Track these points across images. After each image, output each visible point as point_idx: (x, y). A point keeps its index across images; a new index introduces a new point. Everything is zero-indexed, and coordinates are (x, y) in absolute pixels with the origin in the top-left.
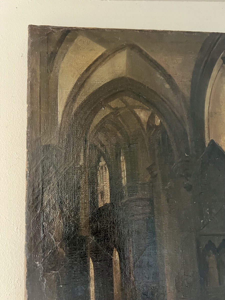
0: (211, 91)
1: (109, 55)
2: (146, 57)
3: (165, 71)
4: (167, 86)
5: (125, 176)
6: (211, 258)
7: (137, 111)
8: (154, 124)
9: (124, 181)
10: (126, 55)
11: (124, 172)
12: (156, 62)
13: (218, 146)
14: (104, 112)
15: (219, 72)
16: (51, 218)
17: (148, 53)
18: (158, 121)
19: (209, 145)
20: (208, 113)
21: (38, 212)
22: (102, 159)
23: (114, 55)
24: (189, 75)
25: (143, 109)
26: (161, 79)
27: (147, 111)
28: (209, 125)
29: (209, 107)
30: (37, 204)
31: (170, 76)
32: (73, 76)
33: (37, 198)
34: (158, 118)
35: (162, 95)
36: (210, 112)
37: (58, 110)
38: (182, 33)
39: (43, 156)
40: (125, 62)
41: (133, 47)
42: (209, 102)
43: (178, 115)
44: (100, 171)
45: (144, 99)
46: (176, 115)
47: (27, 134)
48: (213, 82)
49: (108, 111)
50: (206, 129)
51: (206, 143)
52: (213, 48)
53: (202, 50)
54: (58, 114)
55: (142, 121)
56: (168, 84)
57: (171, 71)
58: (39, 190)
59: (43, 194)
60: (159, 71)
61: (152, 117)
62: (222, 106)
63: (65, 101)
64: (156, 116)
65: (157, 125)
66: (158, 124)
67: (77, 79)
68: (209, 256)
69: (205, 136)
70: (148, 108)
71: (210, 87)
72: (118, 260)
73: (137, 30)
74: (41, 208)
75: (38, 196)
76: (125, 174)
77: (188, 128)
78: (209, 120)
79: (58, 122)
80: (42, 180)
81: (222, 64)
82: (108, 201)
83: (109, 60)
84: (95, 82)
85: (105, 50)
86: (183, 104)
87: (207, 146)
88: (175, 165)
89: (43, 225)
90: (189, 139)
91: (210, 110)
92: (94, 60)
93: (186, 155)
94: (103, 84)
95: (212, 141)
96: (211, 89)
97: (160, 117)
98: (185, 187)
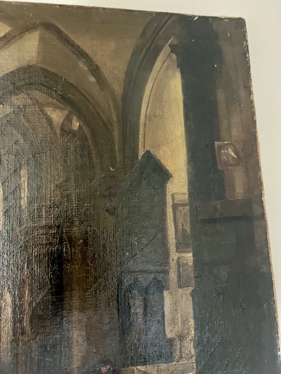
0: (151, 87)
1: (14, 37)
2: (66, 41)
3: (91, 59)
4: (92, 79)
5: (26, 195)
7: (49, 111)
8: (71, 128)
9: (24, 203)
10: (38, 38)
11: (25, 191)
12: (78, 47)
13: (155, 158)
15: (165, 63)
17: (69, 35)
18: (76, 125)
19: (143, 157)
20: (146, 116)
23: (22, 37)
24: (123, 66)
25: (56, 107)
26: (85, 70)
27: (62, 111)
28: (145, 132)
29: (147, 109)
31: (97, 65)
34: (76, 119)
35: (84, 91)
38: (118, 11)
40: (37, 46)
41: (48, 26)
42: (148, 101)
43: (104, 118)
45: (60, 95)
46: (101, 117)
48: (155, 76)
49: (8, 110)
50: (141, 137)
51: (139, 154)
52: (159, 32)
53: (143, 34)
55: (55, 124)
56: (94, 76)
60: (83, 59)
61: (68, 119)
62: (166, 108)
64: (74, 118)
65: (74, 128)
66: (76, 127)
69: (138, 145)
70: (64, 108)
73: (56, 5)
76: (26, 193)
77: (116, 134)
78: (145, 125)
81: (170, 53)
83: (14, 42)
85: (10, 29)
86: (111, 103)
87: (140, 158)
88: (96, 182)
90: (117, 148)
91: (148, 112)
93: (112, 169)
94: (3, 74)
95: (148, 152)
96: (152, 84)
97: (79, 118)
98: (107, 211)
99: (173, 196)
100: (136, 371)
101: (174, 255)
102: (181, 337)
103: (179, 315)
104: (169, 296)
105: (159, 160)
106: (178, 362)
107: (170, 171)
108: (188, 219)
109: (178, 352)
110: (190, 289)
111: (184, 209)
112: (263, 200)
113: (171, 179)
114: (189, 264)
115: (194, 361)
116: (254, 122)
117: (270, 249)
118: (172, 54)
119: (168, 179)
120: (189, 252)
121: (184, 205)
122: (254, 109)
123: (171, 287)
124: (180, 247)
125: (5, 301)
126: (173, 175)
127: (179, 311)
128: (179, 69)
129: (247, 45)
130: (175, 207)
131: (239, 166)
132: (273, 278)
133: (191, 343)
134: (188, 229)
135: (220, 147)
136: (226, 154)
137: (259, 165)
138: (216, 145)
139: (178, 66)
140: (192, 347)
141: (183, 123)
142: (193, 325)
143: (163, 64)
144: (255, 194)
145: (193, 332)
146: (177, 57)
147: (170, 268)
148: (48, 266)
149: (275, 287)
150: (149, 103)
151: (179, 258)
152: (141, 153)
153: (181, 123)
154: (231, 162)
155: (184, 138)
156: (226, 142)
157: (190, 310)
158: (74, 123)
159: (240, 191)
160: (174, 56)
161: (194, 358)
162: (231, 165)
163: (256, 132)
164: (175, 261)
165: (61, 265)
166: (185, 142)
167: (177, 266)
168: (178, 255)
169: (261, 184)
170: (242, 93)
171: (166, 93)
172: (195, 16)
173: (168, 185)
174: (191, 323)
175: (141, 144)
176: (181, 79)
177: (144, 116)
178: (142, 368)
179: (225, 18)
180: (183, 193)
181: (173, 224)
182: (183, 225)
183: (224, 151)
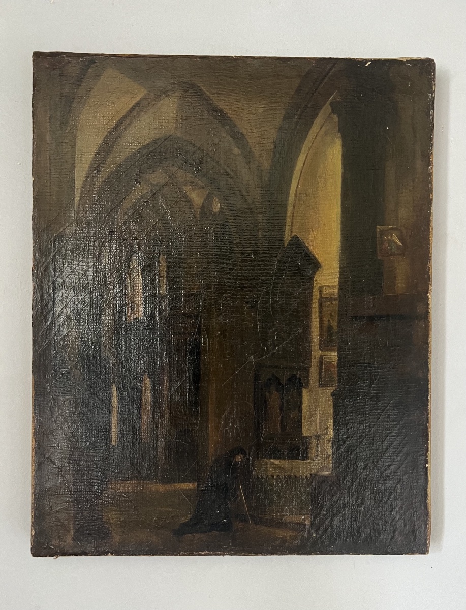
0: (304, 159)
1: (151, 101)
2: (208, 103)
3: (235, 126)
4: (236, 151)
5: (165, 283)
6: (273, 396)
7: (188, 190)
8: (212, 210)
9: (162, 290)
10: (176, 101)
11: (164, 278)
12: (221, 111)
13: (303, 245)
14: (140, 191)
15: (323, 127)
16: (65, 332)
17: (211, 97)
18: (217, 206)
19: (289, 243)
20: (296, 194)
21: (49, 323)
22: (134, 257)
23: (159, 101)
24: (272, 134)
25: (194, 186)
26: (228, 140)
27: (202, 190)
28: (293, 214)
29: (298, 185)
30: (47, 314)
31: (242, 134)
32: (98, 134)
33: (47, 305)
34: (217, 200)
35: (227, 165)
36: (298, 193)
37: (74, 186)
38: (270, 61)
39: (54, 250)
40: (175, 111)
42: (299, 177)
43: (248, 197)
46: (244, 197)
47: (33, 219)
48: (310, 143)
49: (145, 189)
50: (288, 220)
51: (285, 240)
52: (318, 87)
53: (299, 89)
54: (75, 191)
55: (194, 205)
56: (238, 147)
57: (243, 127)
58: (50, 295)
59: (54, 302)
60: (226, 127)
61: (209, 198)
62: (320, 184)
63: (84, 173)
64: (215, 198)
65: (215, 211)
66: (217, 209)
67: (102, 139)
68: (271, 393)
69: (285, 230)
70: (205, 186)
71: (304, 153)
72: (149, 388)
73: (196, 57)
74: (52, 318)
75: (48, 302)
76: (165, 281)
78: (294, 205)
79: (74, 203)
80: (54, 283)
81: (330, 114)
82: (140, 315)
84: (130, 143)
85: (146, 92)
86: (257, 180)
89: (54, 340)
91: (299, 190)
92: (128, 109)
93: (253, 257)
94: (140, 147)
95: (296, 237)
96: (305, 155)
97: (221, 199)
98: (247, 303)
99: (321, 289)
100: (269, 463)
101: (316, 354)
102: (318, 437)
103: (318, 414)
104: (308, 394)
105: (307, 247)
106: (314, 460)
107: (319, 260)
109: (314, 451)
110: (332, 389)
111: (333, 304)
112: (430, 297)
113: (320, 269)
114: (333, 363)
115: (331, 462)
116: (430, 202)
117: (431, 353)
118: (332, 115)
119: (317, 270)
120: (333, 351)
121: (333, 299)
122: (432, 184)
123: (311, 386)
125: (145, 385)
126: (323, 265)
127: (318, 411)
128: (340, 135)
129: (432, 98)
130: (322, 301)
131: (404, 255)
132: (429, 385)
133: (329, 443)
135: (382, 233)
136: (389, 241)
137: (430, 255)
138: (378, 230)
139: (339, 131)
140: (330, 448)
141: (340, 203)
142: (332, 427)
143: (321, 128)
144: (420, 289)
145: (332, 433)
146: (339, 119)
147: (311, 366)
148: (186, 354)
149: (431, 396)
150: (301, 178)
151: (321, 356)
152: (287, 238)
153: (337, 203)
154: (395, 250)
155: (339, 222)
156: (390, 227)
157: (331, 411)
158: (215, 204)
159: (401, 284)
160: (335, 118)
161: (331, 458)
162: (394, 254)
163: (431, 213)
164: (317, 360)
165: (198, 354)
166: (340, 226)
167: (318, 365)
168: (321, 353)
169: (429, 278)
170: (419, 164)
171: (322, 166)
172: (367, 61)
173: (316, 276)
174: (330, 424)
175: (287, 228)
176: (341, 148)
177: (293, 195)
178: (277, 462)
179: (407, 61)
180: (333, 286)
181: (318, 320)
182: (329, 321)
183: (387, 237)
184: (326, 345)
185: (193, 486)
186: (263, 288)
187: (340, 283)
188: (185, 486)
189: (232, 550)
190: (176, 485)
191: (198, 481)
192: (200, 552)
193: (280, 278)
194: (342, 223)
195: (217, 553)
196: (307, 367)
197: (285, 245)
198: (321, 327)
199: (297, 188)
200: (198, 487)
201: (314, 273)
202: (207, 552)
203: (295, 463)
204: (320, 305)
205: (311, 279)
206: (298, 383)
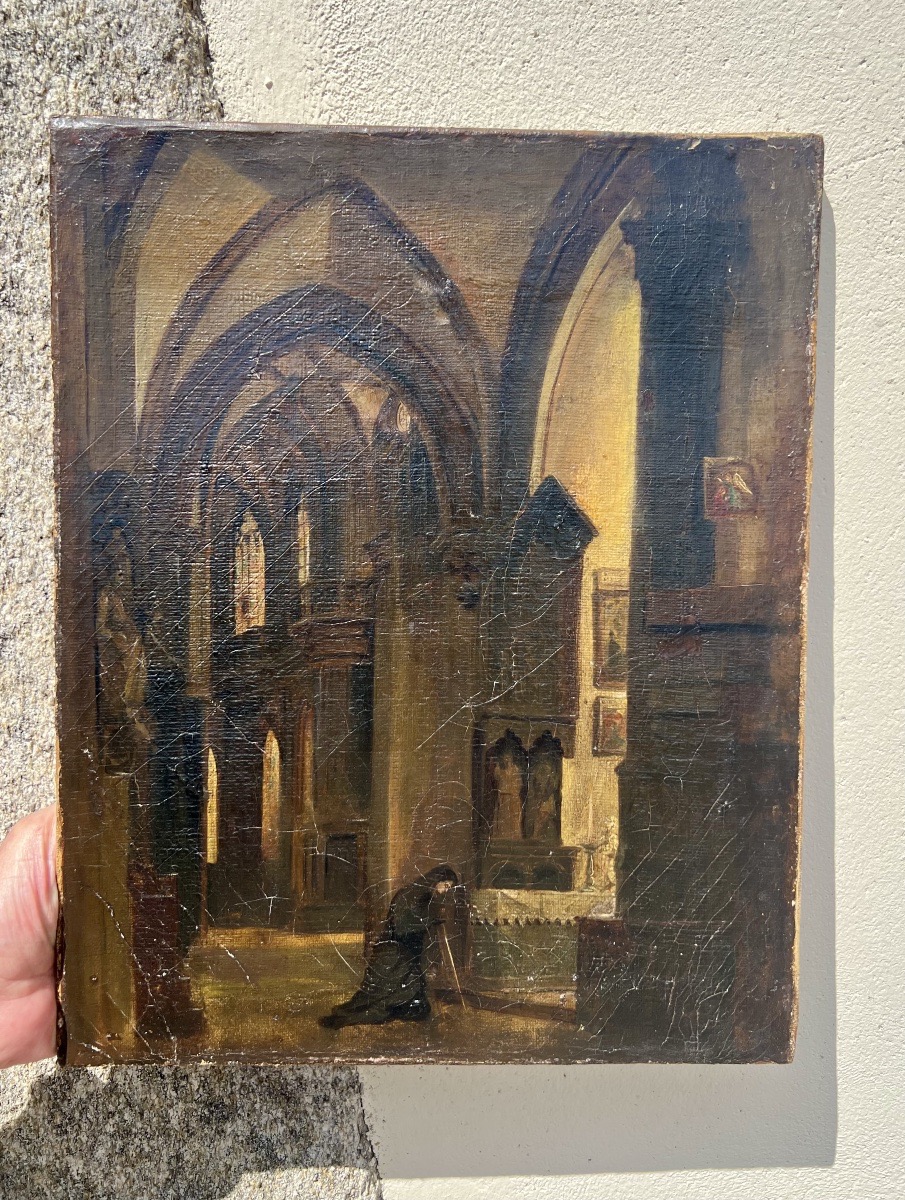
0: (569, 331)
1: (279, 217)
3: (439, 268)
4: (442, 320)
5: (308, 562)
6: (508, 772)
7: (350, 388)
8: (395, 428)
9: (304, 576)
10: (327, 218)
11: (306, 553)
13: (563, 493)
14: (258, 388)
15: (605, 271)
17: (393, 208)
18: (404, 421)
19: (538, 490)
20: (552, 399)
26: (426, 295)
27: (377, 390)
28: (547, 435)
34: (405, 409)
35: (423, 344)
36: (556, 396)
37: (134, 377)
42: (558, 365)
44: (241, 546)
46: (455, 404)
47: (55, 441)
49: (270, 385)
50: (537, 447)
51: (531, 484)
52: (598, 191)
53: (561, 195)
54: (134, 387)
56: (445, 308)
60: (422, 269)
61: (389, 406)
62: (598, 379)
63: (153, 354)
64: (401, 406)
65: (400, 429)
66: (404, 427)
68: (503, 766)
69: (530, 466)
70: (382, 382)
71: (570, 320)
72: (277, 757)
76: (308, 558)
77: (485, 441)
78: (549, 419)
79: (135, 410)
81: (619, 245)
82: (259, 621)
83: (279, 230)
85: (269, 197)
87: (532, 492)
88: (440, 540)
90: (485, 472)
91: (558, 390)
92: (235, 229)
93: (473, 516)
94: (259, 304)
95: (551, 480)
96: (571, 324)
97: (412, 408)
98: (461, 599)
99: (596, 575)
100: (499, 897)
101: (588, 693)
102: (591, 848)
103: (591, 805)
104: (572, 769)
105: (571, 497)
106: (582, 891)
107: (594, 522)
108: (625, 624)
109: (582, 874)
110: (617, 760)
111: (618, 602)
112: (802, 591)
113: (595, 540)
114: (618, 711)
115: (613, 894)
116: (807, 412)
118: (623, 247)
119: (590, 540)
120: (619, 689)
121: (618, 594)
122: (812, 378)
123: (578, 752)
124: (603, 678)
125: (269, 753)
126: (601, 530)
127: (591, 800)
128: (637, 284)
129: (816, 212)
130: (598, 597)
132: (799, 756)
133: (609, 860)
134: (623, 643)
136: (728, 486)
137: (804, 513)
138: (706, 465)
139: (637, 276)
140: (612, 868)
141: (634, 415)
142: (616, 829)
143: (601, 272)
144: (785, 576)
145: (616, 842)
146: (636, 254)
147: (577, 717)
148: (347, 694)
149: (801, 776)
150: (562, 368)
151: (597, 698)
152: (535, 482)
153: (630, 415)
154: (737, 504)
155: (633, 449)
156: (730, 459)
157: (614, 801)
158: (402, 417)
159: (748, 568)
160: (629, 251)
161: (614, 889)
163: (807, 434)
164: (589, 705)
166: (633, 459)
167: (592, 714)
168: (596, 692)
169: (802, 556)
170: (788, 338)
171: (601, 345)
172: (691, 139)
173: (587, 551)
174: (612, 824)
175: (536, 462)
176: (640, 309)
177: (547, 401)
178: (512, 894)
179: (770, 139)
180: (619, 570)
181: (591, 632)
182: (611, 634)
183: (723, 478)
184: (605, 677)
185: (358, 938)
186: (491, 573)
187: (633, 563)
188: (344, 938)
189: (430, 1055)
190: (327, 936)
191: (368, 928)
192: (371, 1059)
193: (521, 555)
194: (639, 453)
195: (403, 1060)
196: (572, 718)
197: (532, 494)
198: (597, 646)
199: (554, 387)
200: (367, 938)
201: (584, 545)
202: (383, 1058)
203: (547, 897)
204: (596, 605)
205: (578, 556)
206: (553, 747)
